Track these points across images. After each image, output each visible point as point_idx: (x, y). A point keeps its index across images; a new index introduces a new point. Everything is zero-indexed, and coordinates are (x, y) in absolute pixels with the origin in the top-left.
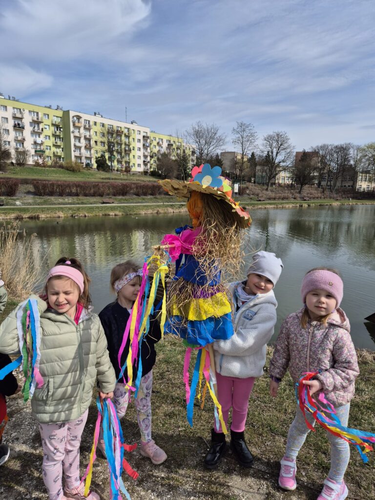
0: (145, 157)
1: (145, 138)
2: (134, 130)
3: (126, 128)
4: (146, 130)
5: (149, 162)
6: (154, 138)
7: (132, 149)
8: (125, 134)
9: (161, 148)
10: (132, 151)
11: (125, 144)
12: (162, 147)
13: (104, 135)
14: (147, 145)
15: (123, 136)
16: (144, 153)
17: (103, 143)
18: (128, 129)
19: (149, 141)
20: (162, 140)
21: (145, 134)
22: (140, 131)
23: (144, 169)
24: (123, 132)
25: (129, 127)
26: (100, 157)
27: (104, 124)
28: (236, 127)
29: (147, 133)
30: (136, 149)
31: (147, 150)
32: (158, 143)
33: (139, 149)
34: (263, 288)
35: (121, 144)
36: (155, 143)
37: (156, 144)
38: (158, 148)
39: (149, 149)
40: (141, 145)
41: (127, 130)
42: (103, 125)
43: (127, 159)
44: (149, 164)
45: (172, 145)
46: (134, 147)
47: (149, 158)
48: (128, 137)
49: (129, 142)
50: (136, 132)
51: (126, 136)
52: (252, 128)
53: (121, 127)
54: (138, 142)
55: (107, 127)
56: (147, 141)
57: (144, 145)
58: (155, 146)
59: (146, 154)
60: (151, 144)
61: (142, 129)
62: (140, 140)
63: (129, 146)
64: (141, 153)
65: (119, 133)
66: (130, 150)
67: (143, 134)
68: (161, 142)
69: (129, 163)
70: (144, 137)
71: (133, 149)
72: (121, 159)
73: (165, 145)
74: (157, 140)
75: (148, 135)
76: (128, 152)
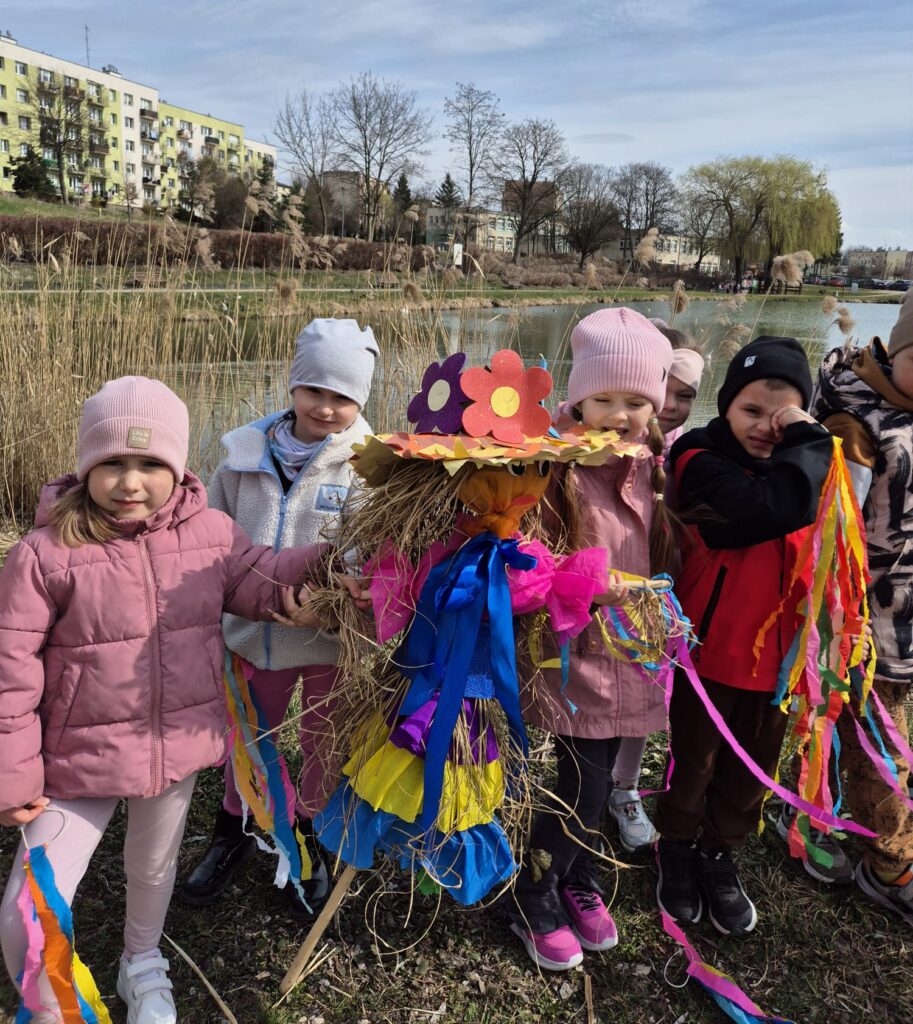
0: (148, 166)
1: (147, 115)
2: (113, 91)
3: (91, 83)
4: (145, 95)
5: (159, 182)
6: (167, 117)
7: (110, 142)
8: (90, 100)
9: (186, 147)
10: (112, 149)
11: (92, 128)
12: (190, 145)
13: (27, 98)
14: (154, 135)
15: (85, 102)
16: (144, 157)
17: (26, 120)
18: (99, 86)
19: (156, 124)
20: (190, 124)
21: (145, 106)
22: (130, 96)
23: (146, 201)
24: (82, 92)
25: (100, 83)
26: (26, 160)
27: (26, 65)
28: (453, 97)
29: (150, 102)
30: (122, 143)
31: (152, 148)
32: (180, 133)
33: (131, 145)
34: (329, 419)
35: (79, 128)
36: (171, 132)
37: (174, 136)
38: (178, 146)
39: (157, 146)
40: (134, 134)
41: (95, 88)
42: (24, 69)
43: (95, 169)
44: (158, 189)
45: (217, 141)
46: (115, 139)
47: (157, 171)
48: (98, 108)
49: (101, 124)
50: (122, 98)
51: (90, 104)
52: (492, 103)
53: (76, 80)
54: (127, 125)
55: (33, 73)
56: (150, 125)
57: (143, 135)
58: (172, 140)
59: (150, 159)
60: (161, 133)
61: (139, 92)
62: (131, 120)
63: (102, 133)
64: (136, 157)
65: (72, 95)
66: (106, 147)
67: (139, 105)
68: (186, 132)
69: (102, 181)
70: (143, 112)
71: (114, 145)
72: (81, 169)
73: (198, 141)
74: (178, 125)
75: (155, 109)
76: (99, 150)
